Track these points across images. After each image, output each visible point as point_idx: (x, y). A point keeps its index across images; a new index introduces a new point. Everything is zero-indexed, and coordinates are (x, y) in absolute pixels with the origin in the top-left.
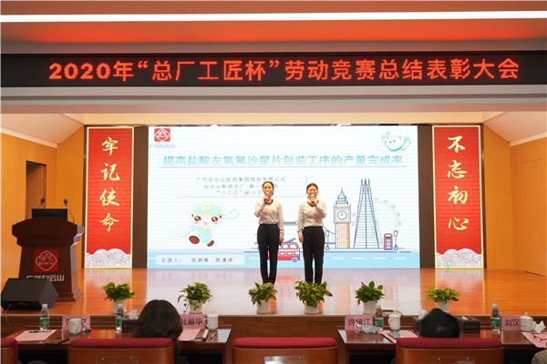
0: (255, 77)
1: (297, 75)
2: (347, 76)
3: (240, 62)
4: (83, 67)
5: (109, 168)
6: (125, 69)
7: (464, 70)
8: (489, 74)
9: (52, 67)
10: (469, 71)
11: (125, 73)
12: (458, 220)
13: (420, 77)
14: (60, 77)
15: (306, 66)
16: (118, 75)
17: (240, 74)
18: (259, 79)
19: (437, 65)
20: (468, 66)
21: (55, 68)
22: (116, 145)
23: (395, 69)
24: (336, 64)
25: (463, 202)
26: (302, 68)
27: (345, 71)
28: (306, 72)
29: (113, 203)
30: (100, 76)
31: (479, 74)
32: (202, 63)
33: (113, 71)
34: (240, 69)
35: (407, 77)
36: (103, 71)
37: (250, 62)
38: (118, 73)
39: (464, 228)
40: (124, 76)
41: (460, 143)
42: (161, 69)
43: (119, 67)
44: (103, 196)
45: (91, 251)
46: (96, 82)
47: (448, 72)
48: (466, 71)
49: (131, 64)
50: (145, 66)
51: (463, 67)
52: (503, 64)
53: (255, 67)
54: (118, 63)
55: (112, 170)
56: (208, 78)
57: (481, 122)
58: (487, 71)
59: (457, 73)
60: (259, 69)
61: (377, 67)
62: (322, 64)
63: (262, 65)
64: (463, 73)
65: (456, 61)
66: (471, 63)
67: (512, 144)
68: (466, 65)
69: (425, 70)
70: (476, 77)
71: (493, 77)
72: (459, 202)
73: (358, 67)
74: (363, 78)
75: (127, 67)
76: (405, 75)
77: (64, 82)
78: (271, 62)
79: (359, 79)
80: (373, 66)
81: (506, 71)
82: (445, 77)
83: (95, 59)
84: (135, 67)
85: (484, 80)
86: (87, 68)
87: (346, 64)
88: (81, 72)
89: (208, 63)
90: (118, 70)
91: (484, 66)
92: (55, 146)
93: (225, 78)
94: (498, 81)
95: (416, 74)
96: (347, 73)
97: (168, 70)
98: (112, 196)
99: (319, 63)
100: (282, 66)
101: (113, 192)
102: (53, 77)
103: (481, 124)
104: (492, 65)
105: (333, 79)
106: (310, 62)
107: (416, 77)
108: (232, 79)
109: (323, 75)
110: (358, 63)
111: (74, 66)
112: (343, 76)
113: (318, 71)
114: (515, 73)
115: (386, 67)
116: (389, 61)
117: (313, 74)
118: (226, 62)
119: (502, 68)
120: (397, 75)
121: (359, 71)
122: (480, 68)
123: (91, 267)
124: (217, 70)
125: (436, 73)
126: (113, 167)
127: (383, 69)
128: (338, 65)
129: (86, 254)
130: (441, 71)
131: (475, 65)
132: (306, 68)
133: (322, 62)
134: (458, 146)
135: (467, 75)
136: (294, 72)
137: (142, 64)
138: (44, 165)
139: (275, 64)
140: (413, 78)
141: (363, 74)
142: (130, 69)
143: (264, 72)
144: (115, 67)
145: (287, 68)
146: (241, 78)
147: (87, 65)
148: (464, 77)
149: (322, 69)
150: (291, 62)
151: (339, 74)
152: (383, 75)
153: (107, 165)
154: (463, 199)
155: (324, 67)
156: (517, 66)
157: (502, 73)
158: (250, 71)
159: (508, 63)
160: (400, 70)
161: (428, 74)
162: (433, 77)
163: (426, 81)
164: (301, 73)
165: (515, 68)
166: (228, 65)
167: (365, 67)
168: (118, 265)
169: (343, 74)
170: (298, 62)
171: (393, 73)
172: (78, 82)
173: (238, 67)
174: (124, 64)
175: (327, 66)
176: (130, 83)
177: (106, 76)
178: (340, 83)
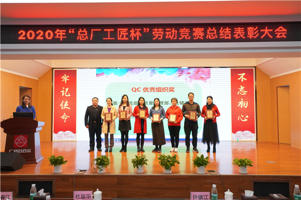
0: (135, 38)
1: (159, 37)
2: (188, 37)
3: (127, 29)
4: (37, 33)
5: (65, 90)
6: (61, 34)
7: (255, 33)
8: (270, 36)
9: (20, 33)
10: (258, 34)
11: (61, 36)
12: (243, 116)
13: (230, 38)
14: (24, 38)
15: (165, 31)
16: (57, 37)
17: (127, 36)
18: (138, 39)
19: (239, 30)
20: (257, 31)
21: (22, 33)
22: (68, 78)
23: (215, 33)
24: (182, 30)
25: (246, 107)
26: (162, 33)
27: (187, 34)
28: (164, 35)
29: (67, 108)
30: (48, 38)
31: (264, 35)
32: (105, 30)
33: (55, 35)
34: (127, 34)
35: (222, 37)
36: (49, 34)
37: (133, 29)
38: (57, 36)
39: (246, 120)
40: (61, 37)
41: (244, 77)
42: (82, 34)
43: (58, 32)
44: (62, 104)
45: (56, 132)
46: (45, 41)
47: (246, 34)
48: (256, 34)
49: (65, 31)
50: (73, 32)
51: (254, 31)
52: (277, 30)
53: (135, 32)
54: (58, 30)
55: (66, 91)
56: (109, 38)
57: (255, 66)
58: (268, 34)
59: (251, 35)
60: (138, 33)
61: (205, 32)
62: (173, 31)
63: (139, 31)
64: (255, 35)
65: (250, 28)
66: (259, 29)
67: (271, 77)
68: (256, 30)
69: (232, 34)
70: (262, 37)
71: (272, 37)
72: (243, 107)
73: (194, 32)
74: (197, 38)
75: (63, 32)
76: (221, 36)
77: (27, 41)
78: (145, 29)
79: (195, 39)
80: (202, 32)
81: (279, 34)
82: (244, 38)
83: (45, 28)
84: (67, 32)
85: (267, 39)
86: (40, 33)
87: (187, 30)
88: (37, 35)
89: (109, 30)
90: (58, 34)
91: (266, 31)
92: (37, 79)
93: (119, 39)
94: (275, 39)
95: (228, 36)
96: (188, 35)
97: (86, 34)
98: (66, 104)
99: (172, 30)
100: (151, 31)
101: (67, 102)
102: (21, 38)
103: (255, 67)
104: (271, 30)
105: (180, 39)
106: (167, 29)
107: (227, 38)
108: (122, 39)
109: (174, 37)
110: (194, 29)
111: (32, 32)
112: (186, 37)
113: (171, 35)
114: (284, 34)
115: (210, 32)
116: (212, 29)
117: (168, 36)
118: (119, 30)
119: (277, 32)
120: (216, 36)
121: (195, 34)
122: (264, 32)
123: (56, 140)
124: (114, 34)
125: (239, 35)
126: (67, 89)
127: (208, 33)
128: (182, 31)
129: (53, 133)
130: (242, 34)
131: (261, 30)
132: (164, 33)
133: (173, 29)
134: (243, 78)
135: (257, 36)
136: (157, 35)
137: (71, 31)
138: (31, 89)
139: (147, 30)
140: (226, 38)
141: (197, 36)
142: (64, 34)
143: (141, 35)
144: (56, 32)
145: (154, 33)
146: (127, 39)
147: (40, 31)
148: (255, 37)
149: (173, 33)
150: (156, 30)
151: (183, 36)
152: (209, 37)
153: (64, 88)
154: (245, 105)
155: (175, 32)
156: (286, 31)
157: (277, 35)
158: (133, 34)
159: (281, 29)
160: (218, 33)
161: (234, 36)
162: (237, 37)
163: (233, 40)
164: (161, 35)
165: (285, 32)
166: (120, 31)
167: (199, 32)
168: (69, 140)
169: (186, 36)
170: (160, 29)
171: (214, 35)
172: (35, 41)
173: (125, 32)
174: (61, 31)
175: (176, 31)
176: (65, 41)
177: (51, 38)
178: (184, 41)
